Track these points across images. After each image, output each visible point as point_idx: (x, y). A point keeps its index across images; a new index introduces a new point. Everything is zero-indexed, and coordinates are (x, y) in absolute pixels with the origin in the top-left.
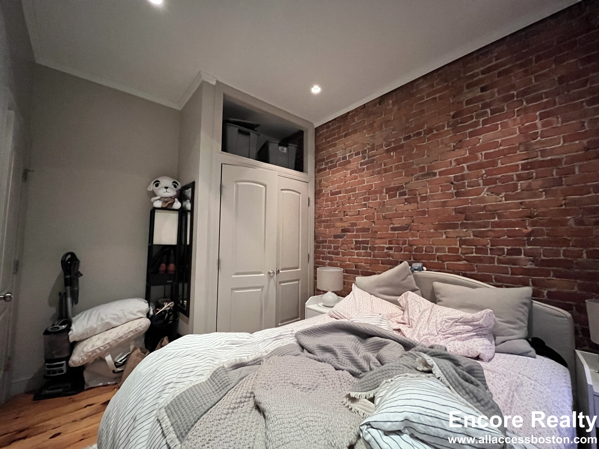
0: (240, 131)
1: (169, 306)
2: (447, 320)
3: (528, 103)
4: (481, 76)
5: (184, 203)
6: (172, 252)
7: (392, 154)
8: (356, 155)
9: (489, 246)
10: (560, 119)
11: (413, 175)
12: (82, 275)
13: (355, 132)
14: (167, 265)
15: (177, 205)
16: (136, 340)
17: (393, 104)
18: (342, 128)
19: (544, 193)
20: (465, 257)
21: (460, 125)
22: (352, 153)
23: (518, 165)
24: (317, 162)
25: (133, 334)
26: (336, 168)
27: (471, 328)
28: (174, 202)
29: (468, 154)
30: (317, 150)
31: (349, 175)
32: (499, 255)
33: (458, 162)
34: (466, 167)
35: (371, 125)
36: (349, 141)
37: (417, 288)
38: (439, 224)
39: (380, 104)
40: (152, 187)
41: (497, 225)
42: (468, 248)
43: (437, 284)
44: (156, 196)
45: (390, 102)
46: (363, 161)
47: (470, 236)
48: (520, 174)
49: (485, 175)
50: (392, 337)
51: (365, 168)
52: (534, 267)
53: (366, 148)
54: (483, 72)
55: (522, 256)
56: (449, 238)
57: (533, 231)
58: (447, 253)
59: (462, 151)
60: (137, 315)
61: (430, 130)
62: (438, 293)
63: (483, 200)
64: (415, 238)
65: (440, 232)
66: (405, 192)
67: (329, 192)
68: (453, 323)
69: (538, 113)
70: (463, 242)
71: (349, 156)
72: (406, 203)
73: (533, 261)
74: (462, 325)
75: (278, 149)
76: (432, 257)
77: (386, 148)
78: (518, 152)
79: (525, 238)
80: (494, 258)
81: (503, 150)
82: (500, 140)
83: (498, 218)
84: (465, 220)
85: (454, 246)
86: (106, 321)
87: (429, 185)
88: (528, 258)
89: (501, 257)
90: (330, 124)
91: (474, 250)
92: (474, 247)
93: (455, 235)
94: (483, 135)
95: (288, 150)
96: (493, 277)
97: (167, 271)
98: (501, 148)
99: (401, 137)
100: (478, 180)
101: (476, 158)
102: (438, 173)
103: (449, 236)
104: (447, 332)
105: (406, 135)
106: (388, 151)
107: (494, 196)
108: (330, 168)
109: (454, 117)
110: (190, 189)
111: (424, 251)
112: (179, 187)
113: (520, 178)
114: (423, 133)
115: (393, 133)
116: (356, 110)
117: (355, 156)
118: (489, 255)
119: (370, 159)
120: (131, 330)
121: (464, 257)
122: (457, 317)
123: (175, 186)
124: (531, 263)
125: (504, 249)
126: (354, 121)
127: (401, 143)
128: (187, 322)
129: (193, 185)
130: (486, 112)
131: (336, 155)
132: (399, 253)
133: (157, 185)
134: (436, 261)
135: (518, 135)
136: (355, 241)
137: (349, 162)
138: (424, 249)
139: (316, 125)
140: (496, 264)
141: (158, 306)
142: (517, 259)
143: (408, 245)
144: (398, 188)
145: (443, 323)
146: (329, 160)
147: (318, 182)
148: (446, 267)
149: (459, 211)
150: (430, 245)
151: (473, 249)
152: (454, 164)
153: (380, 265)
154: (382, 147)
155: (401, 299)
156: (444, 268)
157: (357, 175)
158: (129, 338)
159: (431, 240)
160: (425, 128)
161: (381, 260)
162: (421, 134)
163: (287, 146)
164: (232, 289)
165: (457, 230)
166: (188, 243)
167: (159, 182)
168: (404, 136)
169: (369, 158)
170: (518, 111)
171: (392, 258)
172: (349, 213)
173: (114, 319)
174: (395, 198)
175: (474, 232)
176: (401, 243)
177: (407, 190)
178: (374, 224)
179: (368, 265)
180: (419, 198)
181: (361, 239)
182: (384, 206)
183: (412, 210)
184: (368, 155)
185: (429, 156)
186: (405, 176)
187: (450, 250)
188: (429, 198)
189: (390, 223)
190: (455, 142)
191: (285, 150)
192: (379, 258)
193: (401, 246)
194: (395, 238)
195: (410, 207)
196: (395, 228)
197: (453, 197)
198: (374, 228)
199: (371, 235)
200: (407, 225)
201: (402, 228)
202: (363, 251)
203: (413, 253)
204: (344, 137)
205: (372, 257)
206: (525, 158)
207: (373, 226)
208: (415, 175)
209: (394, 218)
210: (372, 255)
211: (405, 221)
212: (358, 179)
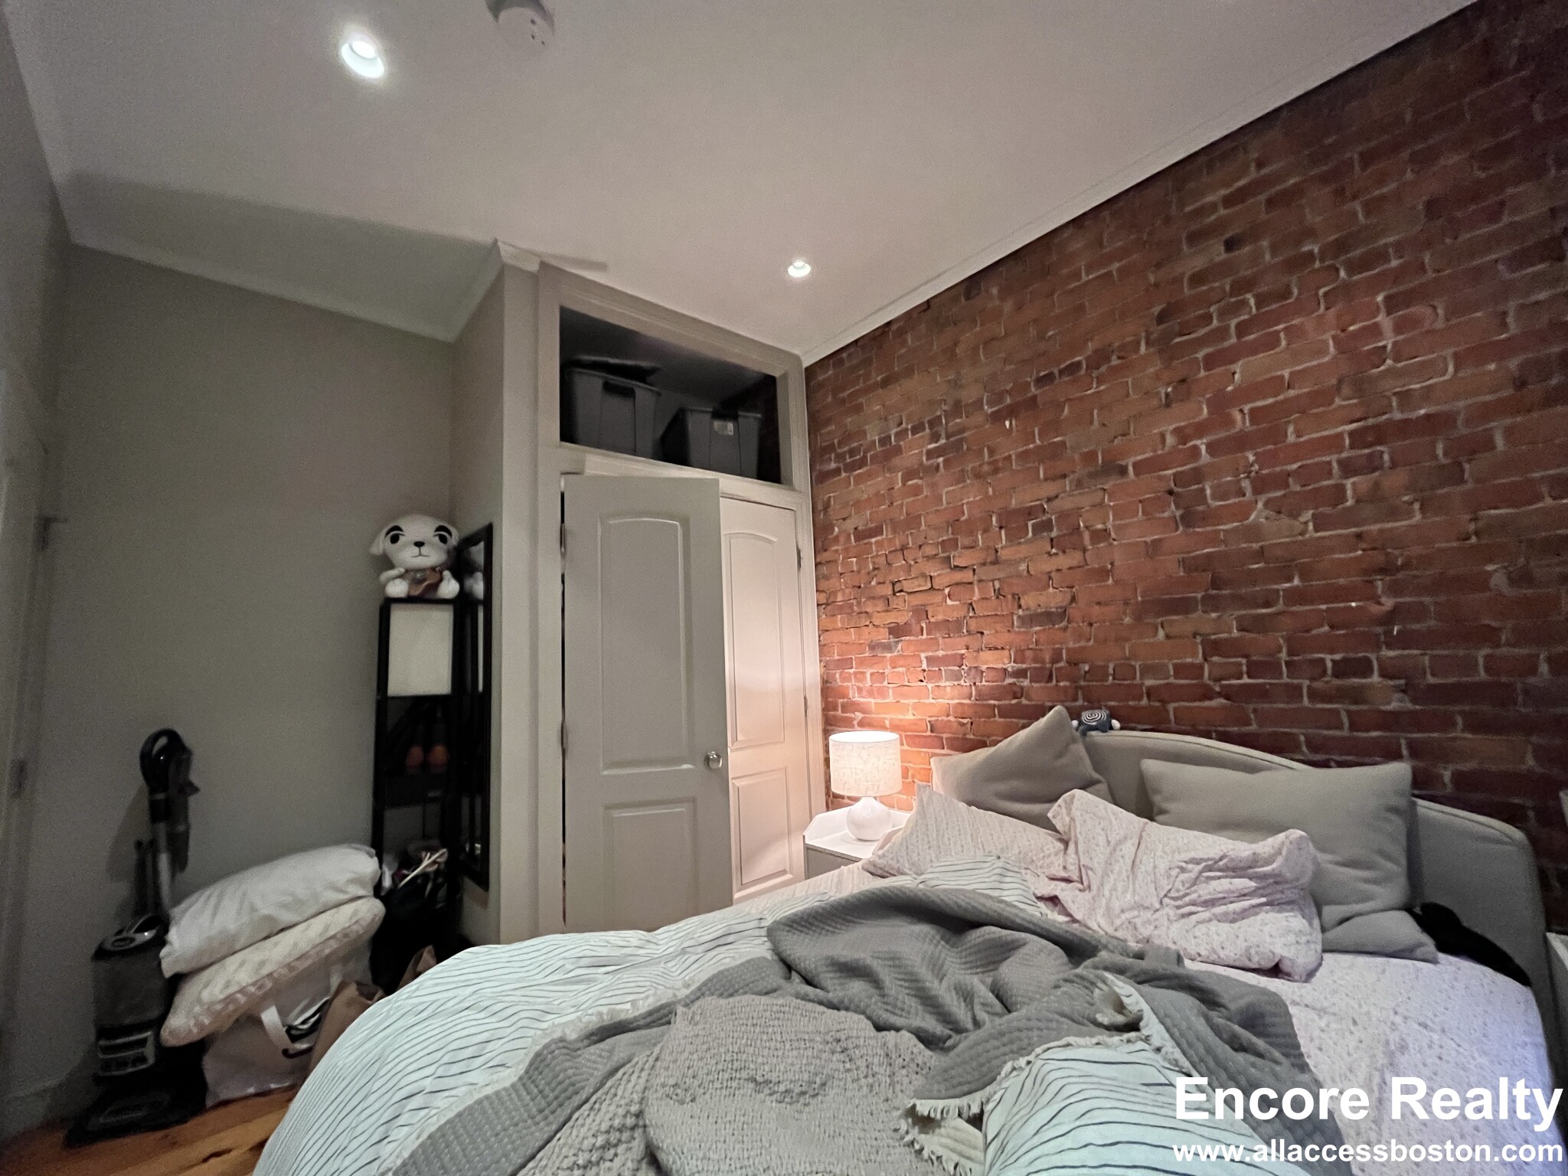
0: (608, 388)
1: (434, 862)
2: (1184, 865)
3: (1351, 271)
4: (1222, 212)
5: (469, 582)
6: (439, 715)
7: (1007, 423)
8: (915, 430)
9: (1283, 655)
10: (1440, 311)
11: (1064, 476)
12: (196, 790)
13: (909, 372)
14: (427, 749)
15: (449, 588)
16: (345, 960)
17: (1003, 296)
18: (875, 364)
19: (1417, 506)
20: (1222, 687)
21: (1178, 340)
23: (1340, 436)
24: (817, 454)
25: (336, 946)
26: (864, 469)
27: (1253, 884)
28: (441, 580)
29: (1205, 414)
30: (815, 423)
31: (900, 485)
32: (1312, 679)
33: (1182, 435)
34: (1203, 448)
35: (950, 352)
36: (894, 395)
37: (1096, 776)
38: (1145, 601)
39: (968, 298)
40: (382, 544)
41: (1296, 597)
42: (1228, 664)
43: (1151, 766)
44: (391, 566)
45: (995, 291)
46: (933, 446)
47: (1230, 632)
48: (1349, 458)
49: (1256, 467)
50: (1031, 927)
51: (941, 465)
52: (1409, 706)
53: (938, 413)
54: (1228, 201)
55: (1375, 678)
56: (1176, 637)
57: (1396, 609)
58: (1172, 680)
59: (1190, 408)
60: (345, 892)
61: (1101, 357)
62: (1157, 791)
63: (1253, 532)
64: (1083, 643)
65: (1148, 624)
66: (1051, 520)
67: (852, 531)
68: (1201, 872)
69: (1380, 298)
70: (1213, 647)
71: (896, 434)
72: (1054, 551)
73: (1403, 691)
74: (1226, 877)
75: (712, 424)
76: (1135, 692)
77: (990, 411)
78: (1338, 401)
79: (1379, 630)
80: (1299, 687)
81: (1298, 396)
82: (1286, 373)
83: (1302, 578)
84: (1214, 587)
85: (1189, 660)
86: (265, 911)
87: (1110, 500)
88: (1391, 683)
89: (1317, 684)
90: (844, 355)
91: (1244, 668)
92: (1244, 661)
93: (1189, 629)
94: (1240, 363)
95: (737, 429)
96: (1302, 738)
97: (425, 765)
98: (1292, 393)
99: (1029, 380)
100: (1239, 481)
101: (1230, 422)
102: (1131, 468)
103: (1172, 633)
104: (1187, 899)
105: (1042, 374)
106: (997, 418)
107: (1285, 521)
108: (851, 468)
109: (1161, 318)
110: (482, 544)
111: (1111, 678)
112: (454, 541)
113: (1349, 468)
114: (1085, 366)
115: (1008, 368)
116: (908, 315)
117: (913, 434)
118: (1285, 679)
119: (952, 439)
120: (332, 933)
121: (1217, 689)
122: (1212, 855)
123: (443, 539)
124: (1401, 695)
125: (1322, 660)
127: (1029, 395)
128: (485, 903)
129: (487, 535)
130: (1245, 303)
131: (862, 435)
132: (1043, 684)
133: (395, 539)
134: (1144, 702)
135: (1335, 358)
136: (926, 658)
137: (898, 450)
139: (808, 360)
140: (1306, 701)
141: (408, 861)
142: (1362, 687)
143: (1067, 662)
144: (1030, 513)
145: (1174, 872)
146: (846, 448)
147: (820, 507)
148: (1172, 717)
149: (1193, 566)
150: (1126, 658)
151: (1240, 664)
152: (1170, 440)
153: (997, 719)
154: (983, 408)
155: (1056, 812)
156: (1169, 721)
157: (920, 482)
158: (328, 956)
159: (1127, 645)
160: (1089, 353)
161: (999, 707)
162: (1080, 369)
163: (734, 418)
164: (607, 808)
165: (1194, 616)
166: (481, 688)
167: (401, 530)
168: (1034, 376)
169: (948, 438)
170: (1326, 294)
171: (1029, 699)
172: (908, 586)
173: (285, 906)
174: (1022, 540)
175: (1239, 619)
176: (1047, 658)
177: (1053, 517)
178: (973, 609)
179: (965, 721)
180: (1086, 536)
181: (941, 653)
182: (996, 562)
183: (1070, 568)
184: (946, 429)
185: (1104, 425)
186: (1046, 479)
187: (1180, 671)
188: (1113, 535)
189: (1016, 606)
190: (1168, 384)
191: (729, 428)
192: (992, 702)
193: (1048, 666)
194: (1030, 647)
195: (1064, 561)
196: (1030, 620)
197: (1177, 529)
198: (974, 620)
199: (966, 640)
200: (1061, 607)
201: (1047, 617)
202: (948, 683)
203: (1082, 683)
204: (882, 388)
205: (973, 698)
206: (1358, 415)
207: (971, 614)
208: (1072, 476)
209: (1025, 593)
210: (974, 693)
211: (1053, 598)
212: (925, 493)
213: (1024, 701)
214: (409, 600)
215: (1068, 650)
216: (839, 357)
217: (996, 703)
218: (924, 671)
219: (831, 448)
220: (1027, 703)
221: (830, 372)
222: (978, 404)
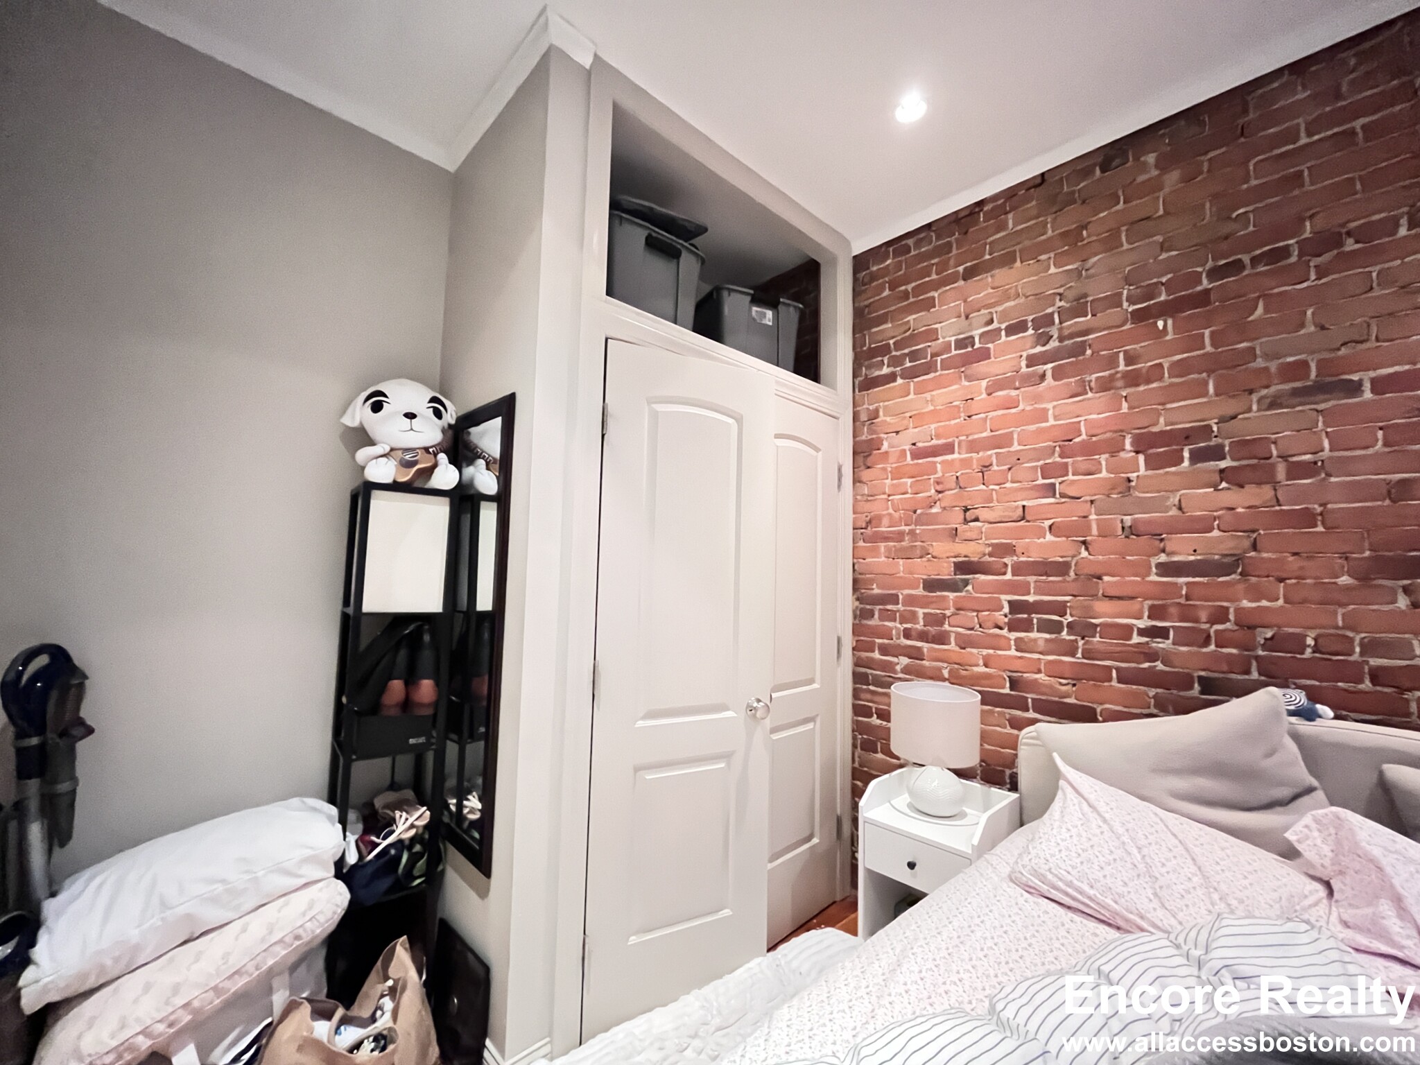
0: (652, 244)
1: (412, 826)
5: (469, 471)
6: (427, 638)
7: (1160, 324)
8: (1011, 330)
11: (1251, 392)
12: (90, 731)
13: (1007, 260)
14: (411, 680)
15: (446, 476)
16: (293, 968)
17: (1163, 164)
18: (954, 252)
22: (995, 325)
24: (861, 357)
25: (284, 952)
26: (932, 375)
28: (435, 466)
30: (862, 321)
31: (984, 396)
35: (1072, 236)
36: (983, 289)
37: (1315, 783)
39: (1103, 171)
40: (359, 414)
43: (1401, 773)
44: (372, 443)
45: (1151, 158)
46: (1039, 349)
51: (1048, 374)
53: (1050, 310)
60: (300, 876)
61: (1329, 240)
64: (1265, 603)
65: (1381, 587)
66: (1222, 446)
67: (907, 447)
71: (982, 335)
72: (1224, 485)
75: (750, 310)
76: (1350, 672)
77: (1132, 308)
86: (181, 910)
87: (1326, 424)
90: (910, 242)
95: (776, 318)
97: (407, 704)
99: (1200, 269)
102: (1367, 385)
105: (1222, 262)
106: (1138, 316)
108: (910, 375)
110: (498, 421)
111: (1309, 650)
112: (450, 417)
114: (1296, 253)
115: (1164, 256)
116: (1011, 194)
117: (1007, 335)
119: (1067, 342)
120: (277, 936)
123: (438, 414)
126: (1002, 226)
127: (1199, 288)
128: (483, 893)
131: (932, 335)
132: (1195, 649)
133: (377, 407)
134: (1367, 685)
136: (1010, 602)
137: (984, 355)
138: (1310, 641)
139: (859, 247)
141: (376, 823)
143: (1236, 624)
144: (1187, 436)
146: (906, 351)
147: (864, 417)
150: (1337, 627)
153: (1115, 684)
154: (1121, 305)
155: (1304, 835)
156: (1409, 714)
157: (1014, 393)
158: (271, 969)
159: (1341, 611)
160: (1307, 235)
161: (1118, 669)
162: (1289, 255)
163: (774, 305)
164: (637, 769)
166: (484, 602)
167: (385, 396)
168: (1210, 264)
169: (1061, 339)
171: (1165, 663)
172: (984, 514)
173: (214, 900)
174: (1172, 469)
176: (1205, 616)
177: (1227, 442)
178: (1087, 549)
179: (1063, 682)
180: (1281, 469)
181: (1032, 598)
182: (1127, 494)
183: (1249, 507)
184: (1060, 330)
185: (1323, 328)
186: (1218, 395)
189: (1156, 549)
191: (767, 316)
192: (1110, 663)
193: (1204, 626)
194: (1177, 601)
195: (1241, 499)
196: (1176, 568)
198: (1087, 563)
199: (1074, 586)
200: (1231, 556)
201: (1207, 567)
202: (1041, 635)
203: (1259, 653)
204: (964, 280)
205: (1079, 656)
207: (1083, 555)
208: (1263, 392)
209: (1171, 535)
210: (1080, 649)
211: (1217, 543)
212: (1021, 407)
213: (1159, 666)
214: (395, 487)
216: (903, 243)
217: (1115, 665)
219: (885, 350)
220: (1166, 668)
221: (889, 262)
222: (1115, 301)
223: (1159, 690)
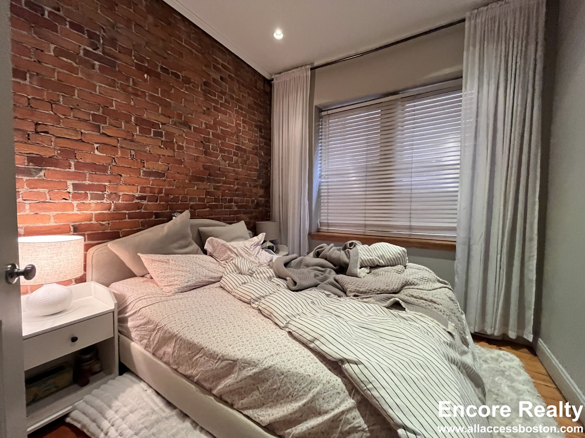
3: (238, 108)
4: (221, 67)
7: (145, 76)
8: (73, 26)
9: (221, 197)
10: (248, 128)
11: (170, 117)
19: (241, 167)
21: (208, 95)
22: (61, 14)
23: (234, 145)
29: (212, 123)
31: (52, 54)
32: (225, 203)
34: (211, 133)
38: (192, 176)
41: (225, 182)
42: (211, 198)
46: (91, 49)
47: (211, 189)
48: (235, 152)
49: (220, 145)
51: (96, 67)
52: (237, 209)
53: (97, 33)
54: (222, 65)
55: (233, 204)
56: (199, 189)
57: (237, 188)
58: (197, 203)
59: (209, 118)
61: (187, 81)
63: (218, 163)
64: (171, 187)
65: (192, 183)
66: (162, 133)
69: (242, 118)
70: (208, 193)
71: (51, 13)
72: (162, 146)
73: (236, 206)
76: (186, 207)
77: (135, 61)
78: (234, 137)
79: (235, 192)
80: (222, 205)
81: (229, 131)
82: (228, 124)
83: (226, 178)
84: (209, 175)
85: (202, 196)
87: (185, 136)
89: (225, 204)
91: (214, 200)
92: (214, 198)
93: (203, 187)
94: (220, 114)
98: (228, 130)
99: (158, 64)
100: (217, 147)
101: (217, 129)
102: (192, 128)
103: (199, 188)
105: (164, 66)
106: (139, 68)
107: (224, 162)
109: (205, 84)
111: (180, 201)
113: (236, 155)
114: (181, 78)
115: (148, 48)
117: (70, 27)
118: (220, 203)
119: (106, 56)
121: (208, 206)
125: (227, 199)
127: (157, 71)
130: (222, 98)
132: (153, 203)
134: (189, 210)
135: (235, 126)
136: (73, 184)
137: (52, 26)
138: (180, 199)
140: (223, 209)
142: (231, 205)
143: (165, 194)
144: (154, 125)
148: (197, 214)
149: (205, 168)
150: (185, 194)
152: (203, 125)
153: (127, 220)
154: (131, 56)
156: (195, 216)
157: (74, 64)
159: (186, 190)
160: (183, 75)
161: (128, 214)
162: (179, 78)
165: (205, 183)
168: (161, 64)
169: (104, 53)
170: (235, 110)
174: (147, 136)
175: (214, 186)
176: (156, 191)
177: (164, 132)
178: (115, 161)
179: (104, 223)
180: (176, 146)
181: (87, 182)
182: (132, 141)
183: (168, 156)
184: (103, 47)
185: (185, 106)
186: (162, 114)
187: (200, 200)
188: (185, 149)
189: (142, 165)
190: (205, 107)
192: (125, 211)
193: (156, 195)
194: (149, 186)
195: (168, 153)
196: (149, 174)
197: (203, 155)
198: (116, 167)
199: (110, 178)
200: (163, 171)
201: (158, 174)
202: (92, 201)
203: (170, 203)
205: (112, 210)
206: (237, 142)
207: (114, 164)
208: (173, 119)
209: (147, 161)
210: (113, 207)
211: (160, 166)
212: (80, 76)
213: (143, 211)
215: (166, 189)
217: (127, 212)
218: (69, 193)
220: (145, 211)
222: (129, 52)
223: (143, 220)
